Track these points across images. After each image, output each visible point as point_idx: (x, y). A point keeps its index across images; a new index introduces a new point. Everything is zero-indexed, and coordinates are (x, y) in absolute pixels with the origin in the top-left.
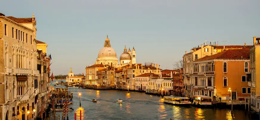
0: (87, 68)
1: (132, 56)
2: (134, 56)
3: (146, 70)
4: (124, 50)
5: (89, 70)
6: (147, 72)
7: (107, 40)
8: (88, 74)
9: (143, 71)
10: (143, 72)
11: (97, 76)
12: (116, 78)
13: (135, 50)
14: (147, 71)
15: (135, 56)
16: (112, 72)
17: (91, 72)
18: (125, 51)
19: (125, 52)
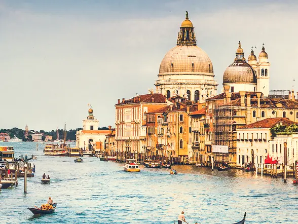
0: (119, 104)
1: (259, 73)
2: (264, 72)
3: (271, 111)
4: (237, 56)
5: (125, 110)
6: (273, 116)
7: (186, 24)
8: (123, 123)
9: (263, 113)
10: (263, 116)
11: (145, 128)
12: (193, 133)
13: (266, 56)
14: (273, 113)
15: (266, 72)
16: (181, 116)
17: (128, 117)
18: (240, 57)
19: (240, 61)
